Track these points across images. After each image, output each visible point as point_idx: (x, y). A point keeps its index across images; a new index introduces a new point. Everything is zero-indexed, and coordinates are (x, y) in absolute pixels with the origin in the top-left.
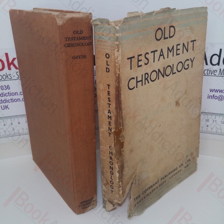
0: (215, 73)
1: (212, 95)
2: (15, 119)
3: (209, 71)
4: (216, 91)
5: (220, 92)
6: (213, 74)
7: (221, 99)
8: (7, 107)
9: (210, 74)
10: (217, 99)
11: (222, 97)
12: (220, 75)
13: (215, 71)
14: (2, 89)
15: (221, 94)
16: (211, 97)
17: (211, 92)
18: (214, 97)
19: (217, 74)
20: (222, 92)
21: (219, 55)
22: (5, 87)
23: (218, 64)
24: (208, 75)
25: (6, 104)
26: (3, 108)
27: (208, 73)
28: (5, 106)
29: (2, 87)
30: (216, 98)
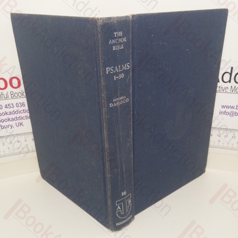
0: (227, 90)
1: (224, 111)
2: (29, 136)
3: (220, 88)
4: (228, 107)
5: (231, 108)
6: (224, 91)
7: (232, 115)
8: (21, 124)
9: (222, 91)
10: (229, 115)
11: (233, 113)
12: (231, 92)
13: (227, 88)
14: (18, 106)
15: (232, 110)
16: (222, 113)
17: (222, 108)
18: (226, 113)
19: (228, 91)
20: (233, 108)
21: (230, 73)
22: (21, 105)
23: (230, 81)
24: (220, 92)
25: (21, 121)
26: (18, 125)
27: (220, 90)
28: (20, 123)
29: (17, 104)
30: (227, 114)
